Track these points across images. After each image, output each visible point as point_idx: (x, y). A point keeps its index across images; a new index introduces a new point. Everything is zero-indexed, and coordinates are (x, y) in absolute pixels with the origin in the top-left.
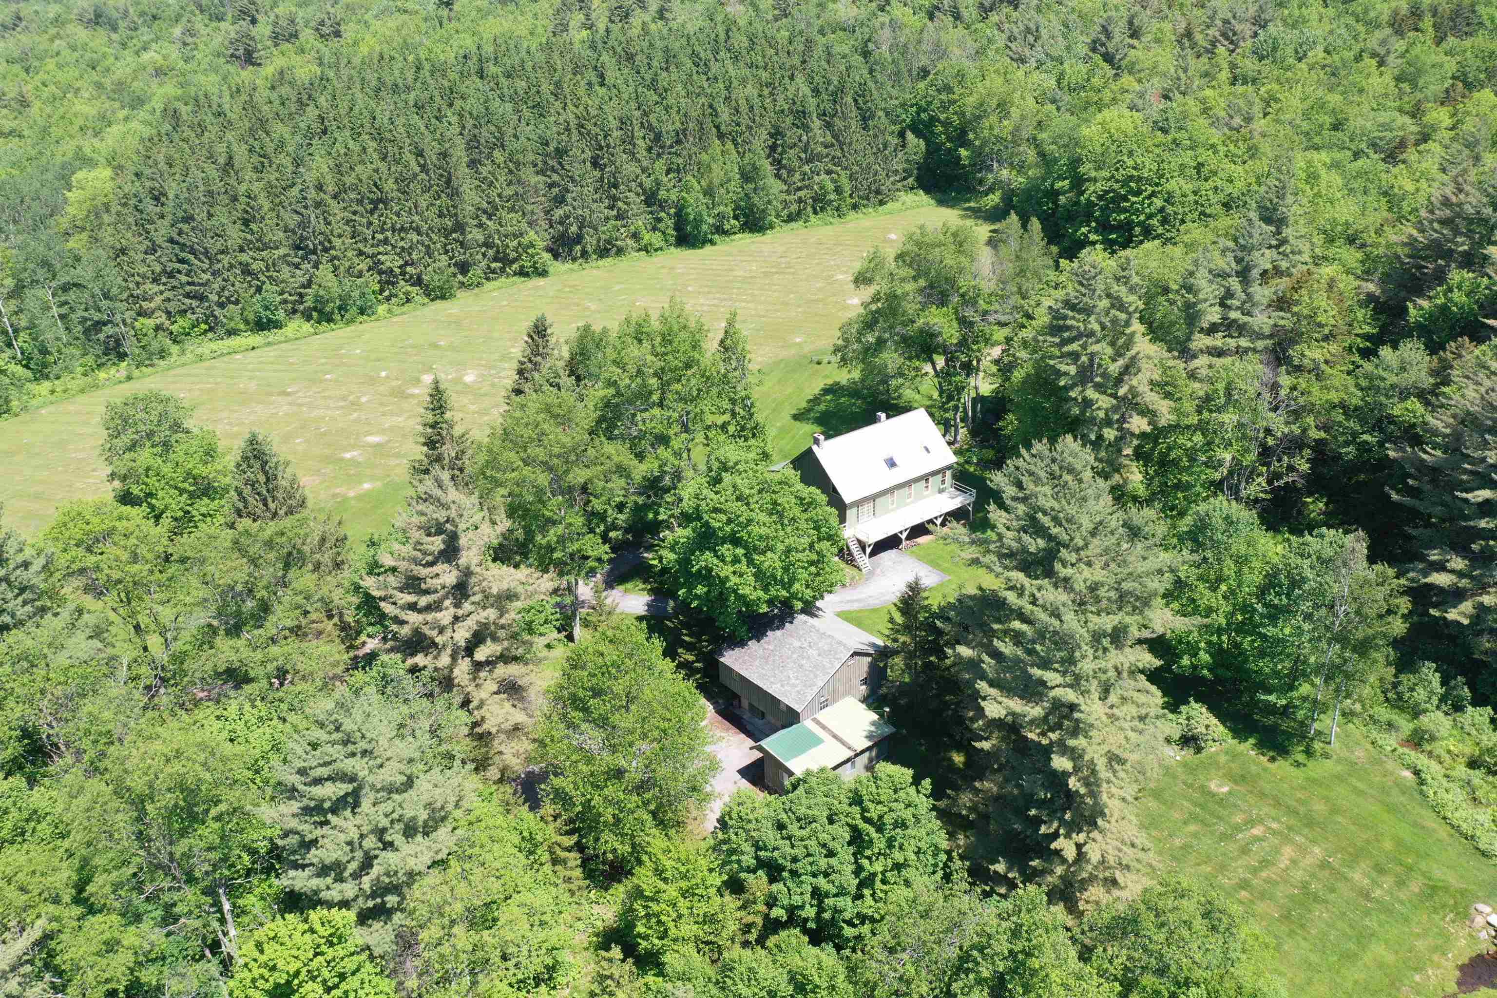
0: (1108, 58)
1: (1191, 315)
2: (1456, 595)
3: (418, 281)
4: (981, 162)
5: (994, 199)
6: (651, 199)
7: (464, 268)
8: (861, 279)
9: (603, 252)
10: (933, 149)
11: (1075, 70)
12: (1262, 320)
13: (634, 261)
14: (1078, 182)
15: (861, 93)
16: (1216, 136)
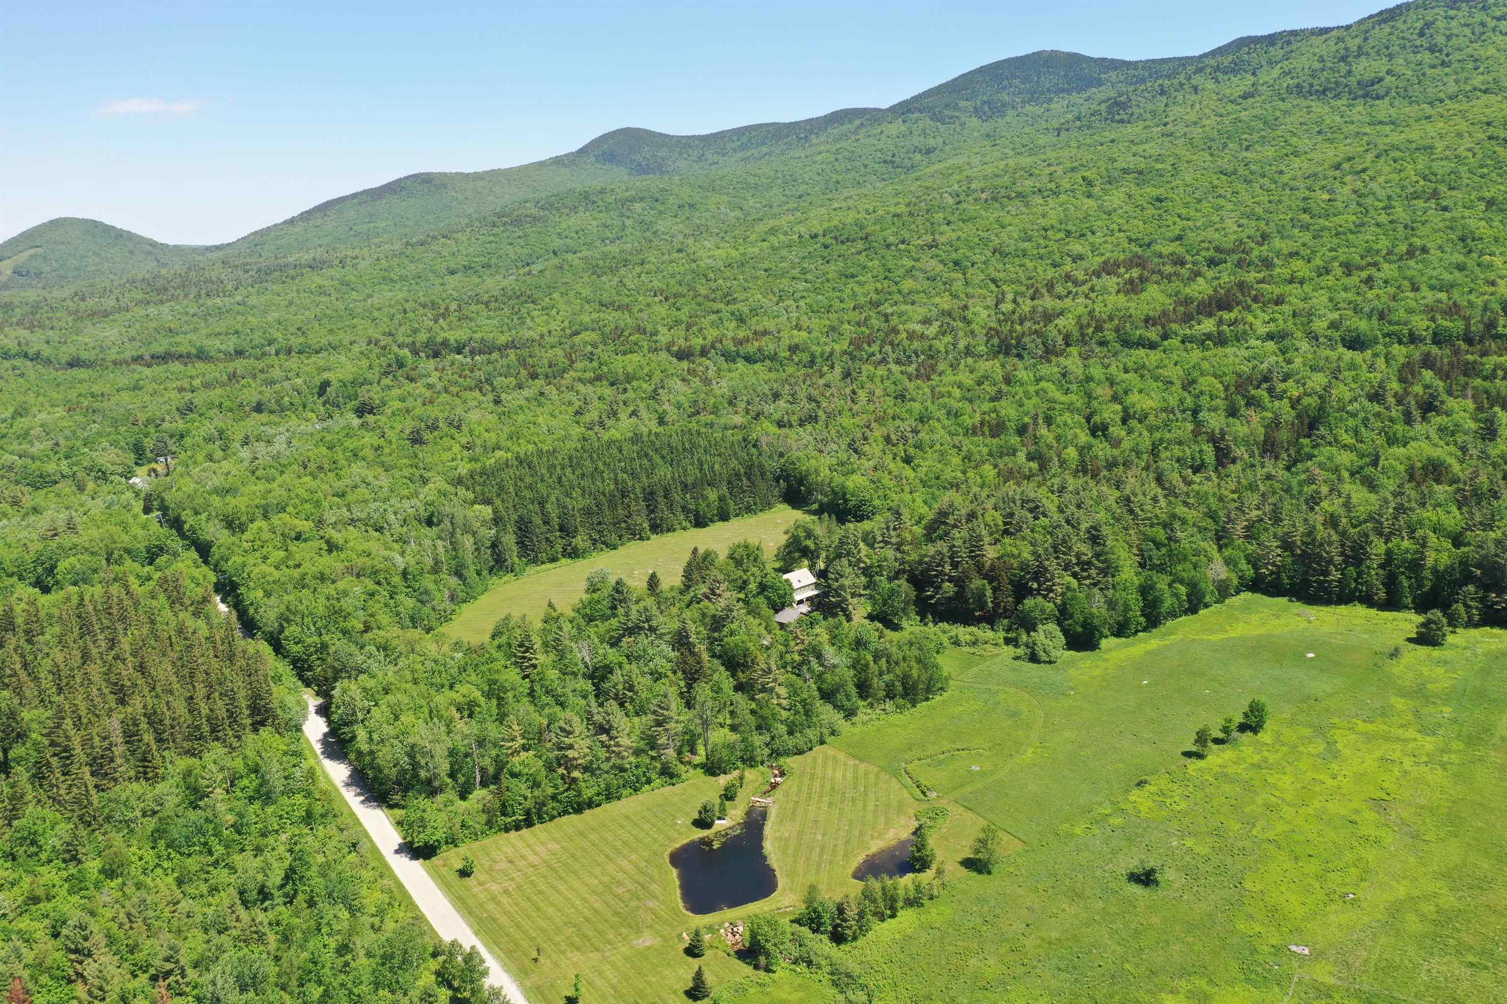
0: (856, 451)
1: (874, 538)
2: (932, 597)
3: (604, 543)
4: (810, 492)
5: (815, 506)
6: (684, 508)
7: (620, 537)
8: (786, 533)
9: (669, 530)
10: (790, 486)
11: (843, 456)
12: (894, 540)
13: (679, 533)
14: (846, 501)
15: (761, 466)
16: (892, 484)
